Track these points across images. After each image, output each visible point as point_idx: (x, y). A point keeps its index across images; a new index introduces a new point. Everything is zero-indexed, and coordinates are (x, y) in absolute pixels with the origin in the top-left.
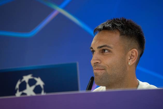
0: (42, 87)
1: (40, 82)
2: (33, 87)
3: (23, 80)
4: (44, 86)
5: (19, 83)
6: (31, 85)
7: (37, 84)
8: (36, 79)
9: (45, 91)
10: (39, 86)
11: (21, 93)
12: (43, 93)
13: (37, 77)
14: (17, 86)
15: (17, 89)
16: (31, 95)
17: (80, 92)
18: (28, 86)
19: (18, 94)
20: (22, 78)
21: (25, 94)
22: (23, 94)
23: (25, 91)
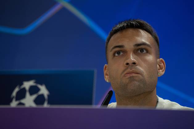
0: (46, 96)
1: (44, 91)
2: (34, 96)
3: (22, 87)
4: (48, 96)
5: (17, 90)
7: (40, 93)
8: (40, 86)
9: (49, 103)
10: (42, 96)
11: (17, 102)
12: (46, 105)
13: (41, 84)
14: (14, 94)
15: (13, 97)
16: (31, 106)
17: (94, 107)
18: (28, 94)
19: (14, 104)
20: (22, 84)
21: (23, 104)
22: (21, 104)
23: (23, 101)
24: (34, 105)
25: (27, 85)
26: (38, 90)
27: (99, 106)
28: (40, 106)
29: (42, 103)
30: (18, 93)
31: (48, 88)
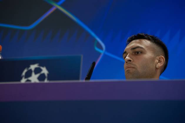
0: (46, 75)
1: (45, 71)
2: (38, 75)
3: (30, 68)
4: (48, 75)
5: (25, 71)
6: (36, 73)
7: (42, 72)
8: (42, 68)
9: (48, 79)
10: (44, 74)
11: (26, 80)
12: (46, 81)
13: (43, 66)
14: (24, 74)
15: (23, 76)
16: (35, 82)
17: (80, 81)
18: (33, 74)
19: (23, 81)
20: (29, 67)
21: (30, 81)
23: (30, 78)
24: (37, 81)
25: (33, 67)
26: (41, 70)
27: (84, 81)
28: (42, 82)
29: (44, 80)
30: (26, 73)
31: (48, 69)
